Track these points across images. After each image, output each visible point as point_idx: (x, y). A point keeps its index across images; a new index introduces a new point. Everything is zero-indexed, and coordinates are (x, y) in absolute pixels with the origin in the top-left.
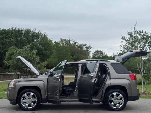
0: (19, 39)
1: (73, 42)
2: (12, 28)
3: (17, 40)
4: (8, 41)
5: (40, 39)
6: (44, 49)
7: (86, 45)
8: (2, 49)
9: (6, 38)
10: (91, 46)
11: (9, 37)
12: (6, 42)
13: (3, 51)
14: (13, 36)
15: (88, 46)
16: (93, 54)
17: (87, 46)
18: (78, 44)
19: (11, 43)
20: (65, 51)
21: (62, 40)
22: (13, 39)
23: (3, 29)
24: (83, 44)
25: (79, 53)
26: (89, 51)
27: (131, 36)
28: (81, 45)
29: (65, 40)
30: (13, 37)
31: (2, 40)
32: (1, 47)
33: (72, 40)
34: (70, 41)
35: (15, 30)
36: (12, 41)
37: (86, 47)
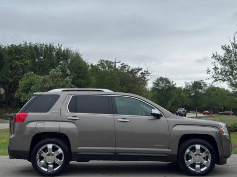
0: (37, 60)
1: (121, 65)
2: (26, 44)
3: (34, 62)
4: (20, 65)
5: (69, 61)
6: (77, 77)
7: (141, 69)
8: (11, 77)
9: (17, 59)
10: (149, 72)
11: (22, 58)
12: (17, 65)
13: (12, 80)
14: (28, 56)
15: (145, 71)
16: (154, 83)
17: (143, 71)
18: (129, 68)
19: (26, 67)
20: (111, 79)
21: (103, 62)
22: (28, 61)
23: (12, 45)
24: (137, 68)
25: (131, 82)
26: (146, 79)
27: (228, 51)
28: (133, 70)
29: (107, 62)
30: (28, 58)
31: (11, 62)
32: (10, 73)
33: (120, 62)
34: (116, 64)
35: (31, 47)
36: (27, 64)
37: (142, 73)
